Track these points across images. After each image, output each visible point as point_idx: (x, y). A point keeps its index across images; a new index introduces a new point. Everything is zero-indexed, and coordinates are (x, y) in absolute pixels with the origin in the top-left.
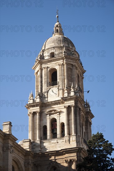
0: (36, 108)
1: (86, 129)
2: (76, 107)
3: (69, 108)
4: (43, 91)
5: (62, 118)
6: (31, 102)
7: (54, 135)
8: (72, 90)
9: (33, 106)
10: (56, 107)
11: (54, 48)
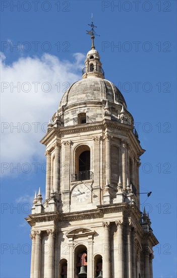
0: (47, 223)
1: (143, 267)
2: (125, 225)
4: (62, 189)
5: (97, 246)
8: (120, 192)
11: (85, 103)
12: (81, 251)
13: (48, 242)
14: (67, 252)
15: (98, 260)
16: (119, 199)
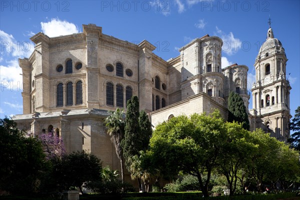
0: (257, 90)
1: (287, 97)
2: (282, 86)
3: (278, 87)
4: (261, 79)
5: (273, 94)
6: (254, 87)
7: (268, 104)
8: (280, 76)
9: (255, 90)
10: (269, 88)
11: (268, 49)
12: (268, 96)
13: (258, 96)
14: (263, 97)
15: (273, 98)
16: (280, 78)
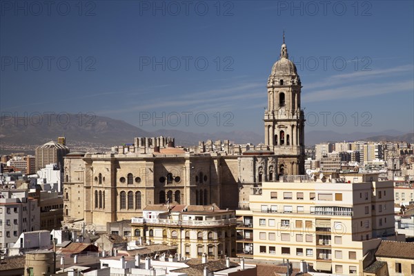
2: (297, 126)
3: (293, 126)
4: (275, 109)
5: (288, 131)
6: (267, 118)
7: (282, 142)
8: (296, 114)
9: (268, 121)
10: (283, 123)
12: (282, 132)
14: (277, 132)
15: (288, 136)
16: (295, 117)
